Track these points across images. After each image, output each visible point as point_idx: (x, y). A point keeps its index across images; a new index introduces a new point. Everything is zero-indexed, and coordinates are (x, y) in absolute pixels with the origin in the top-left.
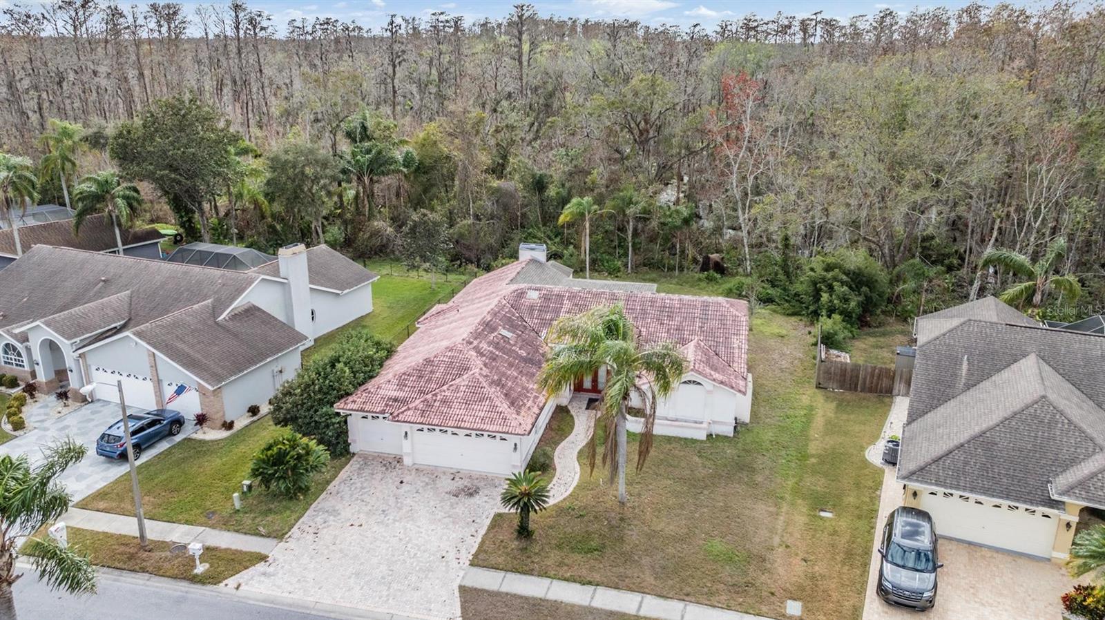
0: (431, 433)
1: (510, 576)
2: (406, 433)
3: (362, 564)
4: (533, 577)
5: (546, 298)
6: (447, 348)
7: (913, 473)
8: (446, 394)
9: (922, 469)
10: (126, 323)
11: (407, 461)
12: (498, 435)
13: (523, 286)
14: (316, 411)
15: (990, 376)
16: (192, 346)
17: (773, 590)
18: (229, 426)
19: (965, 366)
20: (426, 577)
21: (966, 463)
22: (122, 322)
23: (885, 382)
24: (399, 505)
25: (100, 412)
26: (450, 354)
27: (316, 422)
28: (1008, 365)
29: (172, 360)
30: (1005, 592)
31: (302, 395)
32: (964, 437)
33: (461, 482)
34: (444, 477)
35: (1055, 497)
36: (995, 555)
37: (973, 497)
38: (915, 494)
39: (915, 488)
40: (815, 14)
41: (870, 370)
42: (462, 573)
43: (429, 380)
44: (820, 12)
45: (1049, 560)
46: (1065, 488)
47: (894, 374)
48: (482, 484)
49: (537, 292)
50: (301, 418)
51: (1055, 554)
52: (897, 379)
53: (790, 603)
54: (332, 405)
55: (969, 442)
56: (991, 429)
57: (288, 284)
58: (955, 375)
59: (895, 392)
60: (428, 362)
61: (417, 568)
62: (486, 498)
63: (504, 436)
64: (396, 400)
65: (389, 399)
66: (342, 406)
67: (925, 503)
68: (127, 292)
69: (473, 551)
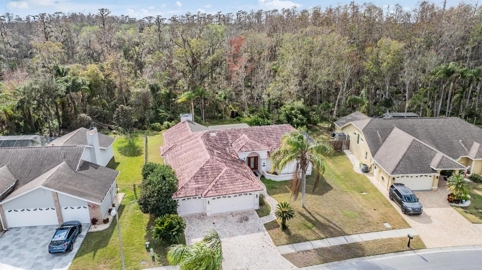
0: (219, 199)
1: (294, 245)
2: (208, 202)
3: (235, 260)
4: (302, 243)
5: (219, 134)
6: (206, 162)
7: (393, 172)
8: (220, 181)
9: (395, 170)
10: (16, 183)
11: (208, 214)
12: (248, 193)
13: (206, 131)
14: (166, 202)
15: (387, 136)
16: (75, 186)
17: (377, 222)
18: (106, 221)
19: (379, 135)
20: (265, 255)
21: (406, 165)
22: (15, 183)
23: (339, 145)
24: (223, 232)
25: (20, 234)
26: (209, 164)
27: (167, 206)
28: (390, 132)
29: (72, 195)
30: (431, 202)
31: (157, 196)
32: (400, 157)
33: (237, 217)
34: (229, 217)
35: (435, 169)
36: (419, 193)
37: (410, 175)
38: (394, 179)
39: (394, 177)
40: (219, 13)
41: (334, 143)
42: (277, 250)
43: (208, 177)
44: (220, 12)
45: (432, 190)
46: (437, 166)
47: (342, 142)
48: (246, 215)
49: (215, 133)
50: (160, 207)
51: (434, 188)
52: (343, 144)
53: (385, 224)
54: (171, 197)
55: (402, 158)
56: (406, 153)
57: (94, 148)
58: (378, 138)
59: (343, 149)
60: (201, 169)
61: (259, 254)
62: (254, 220)
63: (251, 193)
64: (199, 188)
65: (196, 189)
66: (176, 197)
67: (397, 181)
68: (4, 167)
69: (272, 241)
